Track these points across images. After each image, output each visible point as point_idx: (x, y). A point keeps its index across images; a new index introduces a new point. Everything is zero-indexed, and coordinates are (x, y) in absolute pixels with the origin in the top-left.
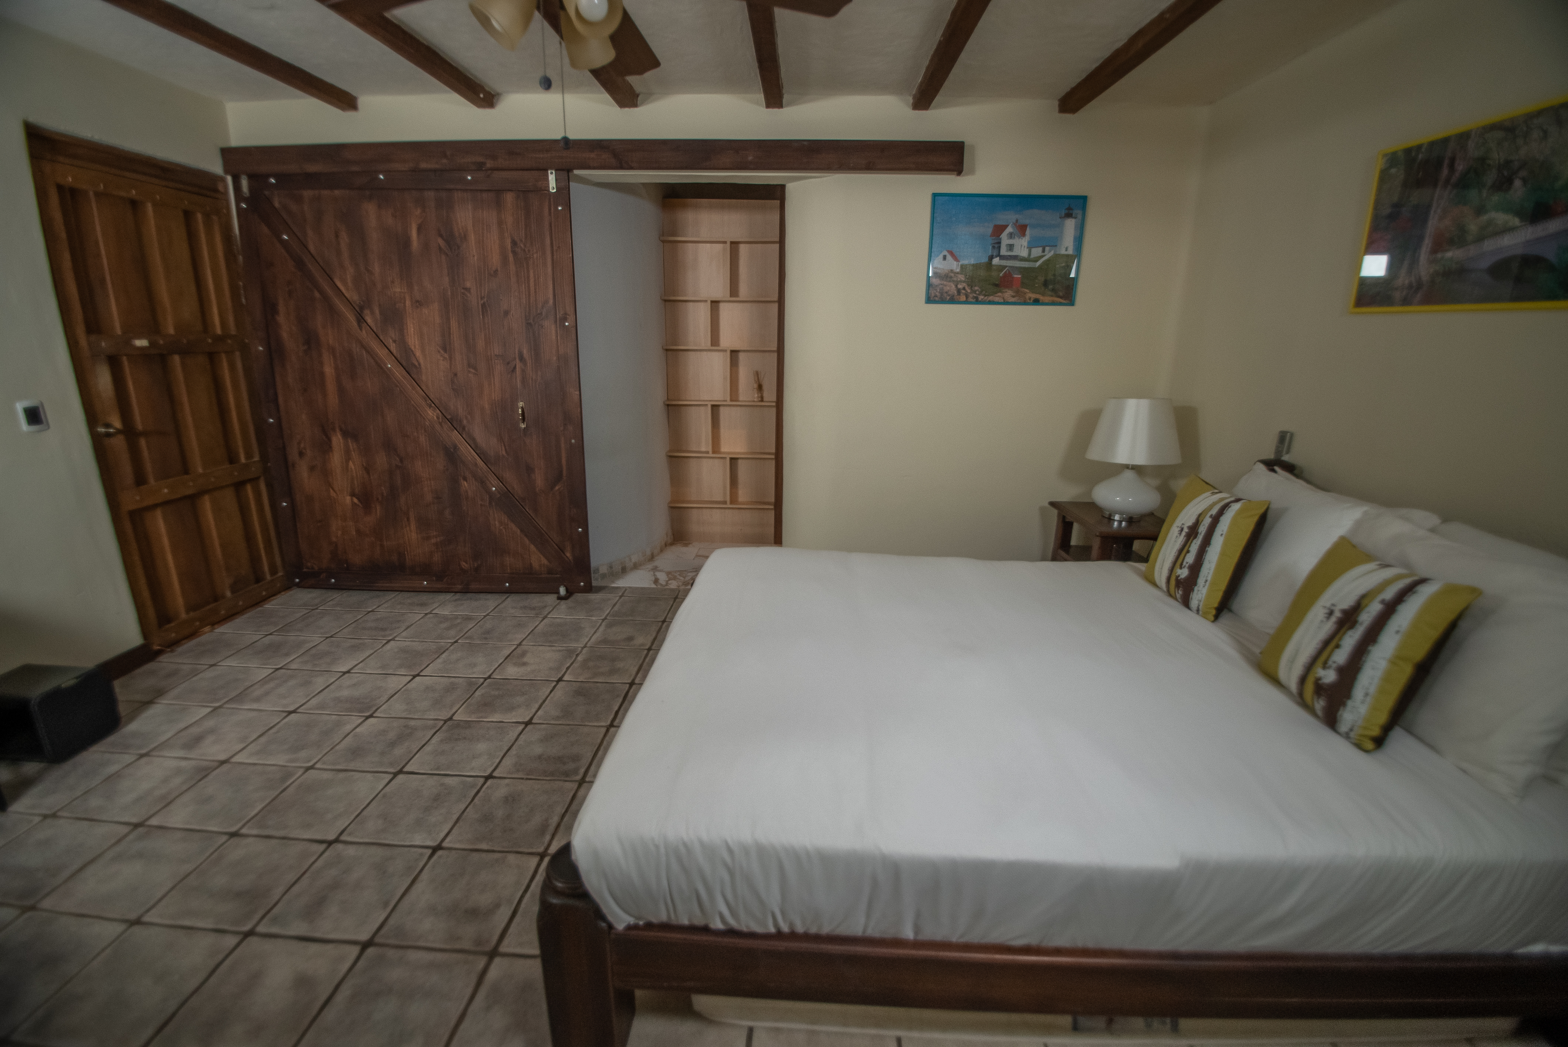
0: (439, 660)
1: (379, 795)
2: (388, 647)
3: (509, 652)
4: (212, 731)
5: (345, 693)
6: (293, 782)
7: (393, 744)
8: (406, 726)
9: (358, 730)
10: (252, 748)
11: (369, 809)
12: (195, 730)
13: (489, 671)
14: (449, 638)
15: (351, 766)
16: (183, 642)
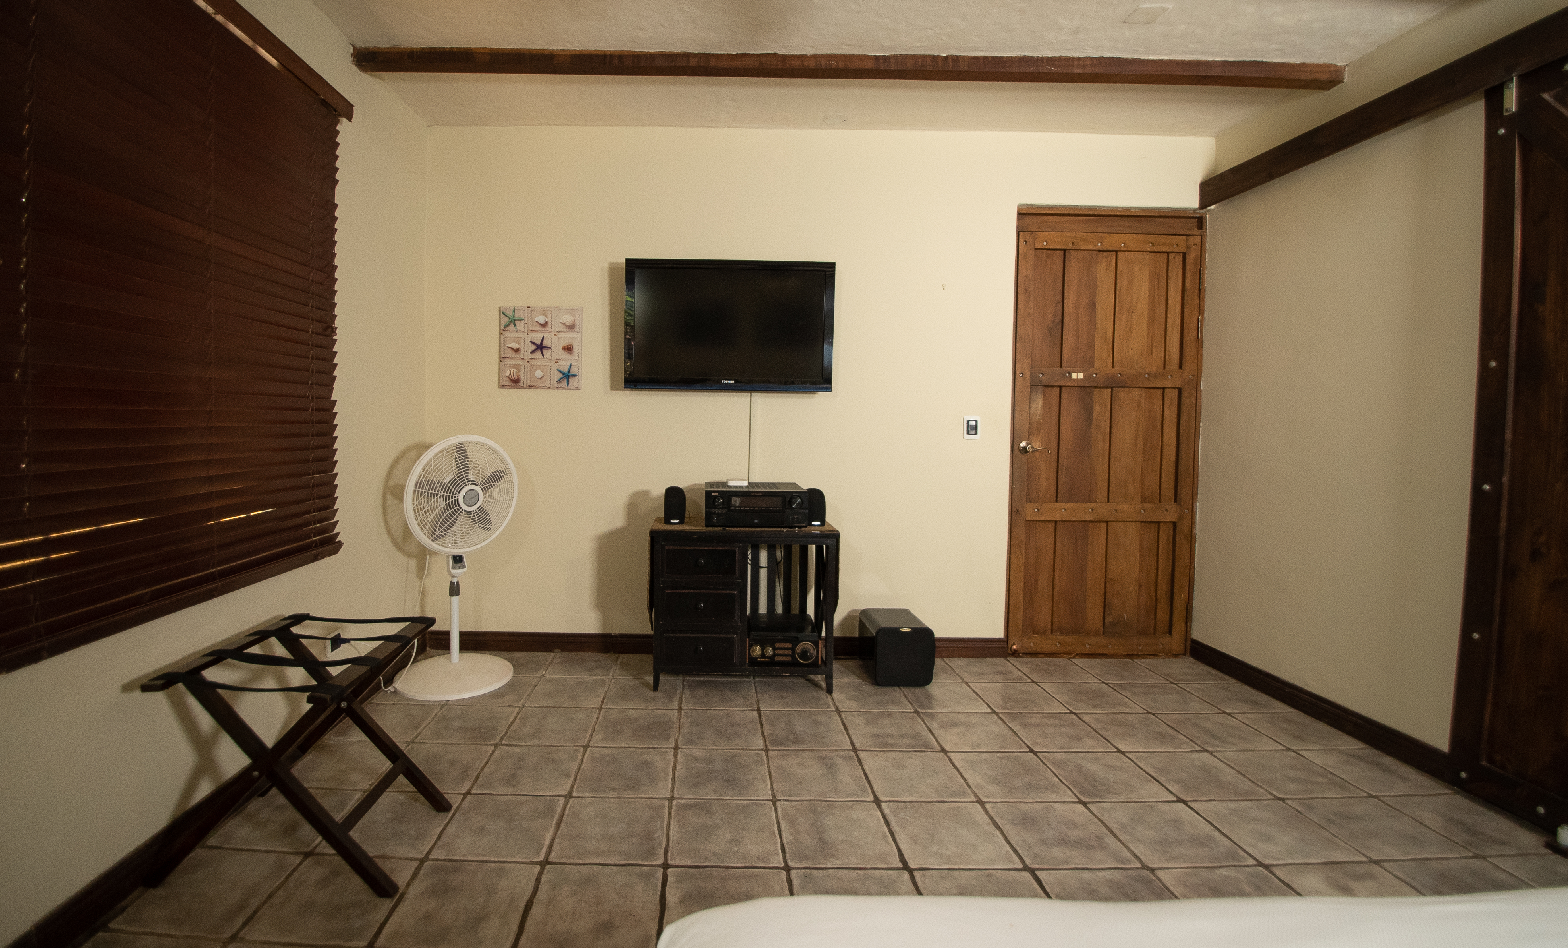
0: (1231, 805)
1: (988, 871)
2: (1195, 755)
3: (1341, 860)
4: (968, 725)
5: (1094, 768)
6: (953, 802)
7: (1063, 842)
8: (1098, 838)
9: (1057, 805)
10: (973, 757)
11: (961, 873)
12: (962, 718)
13: (1276, 859)
14: (1278, 790)
15: (1007, 828)
16: (1041, 656)
